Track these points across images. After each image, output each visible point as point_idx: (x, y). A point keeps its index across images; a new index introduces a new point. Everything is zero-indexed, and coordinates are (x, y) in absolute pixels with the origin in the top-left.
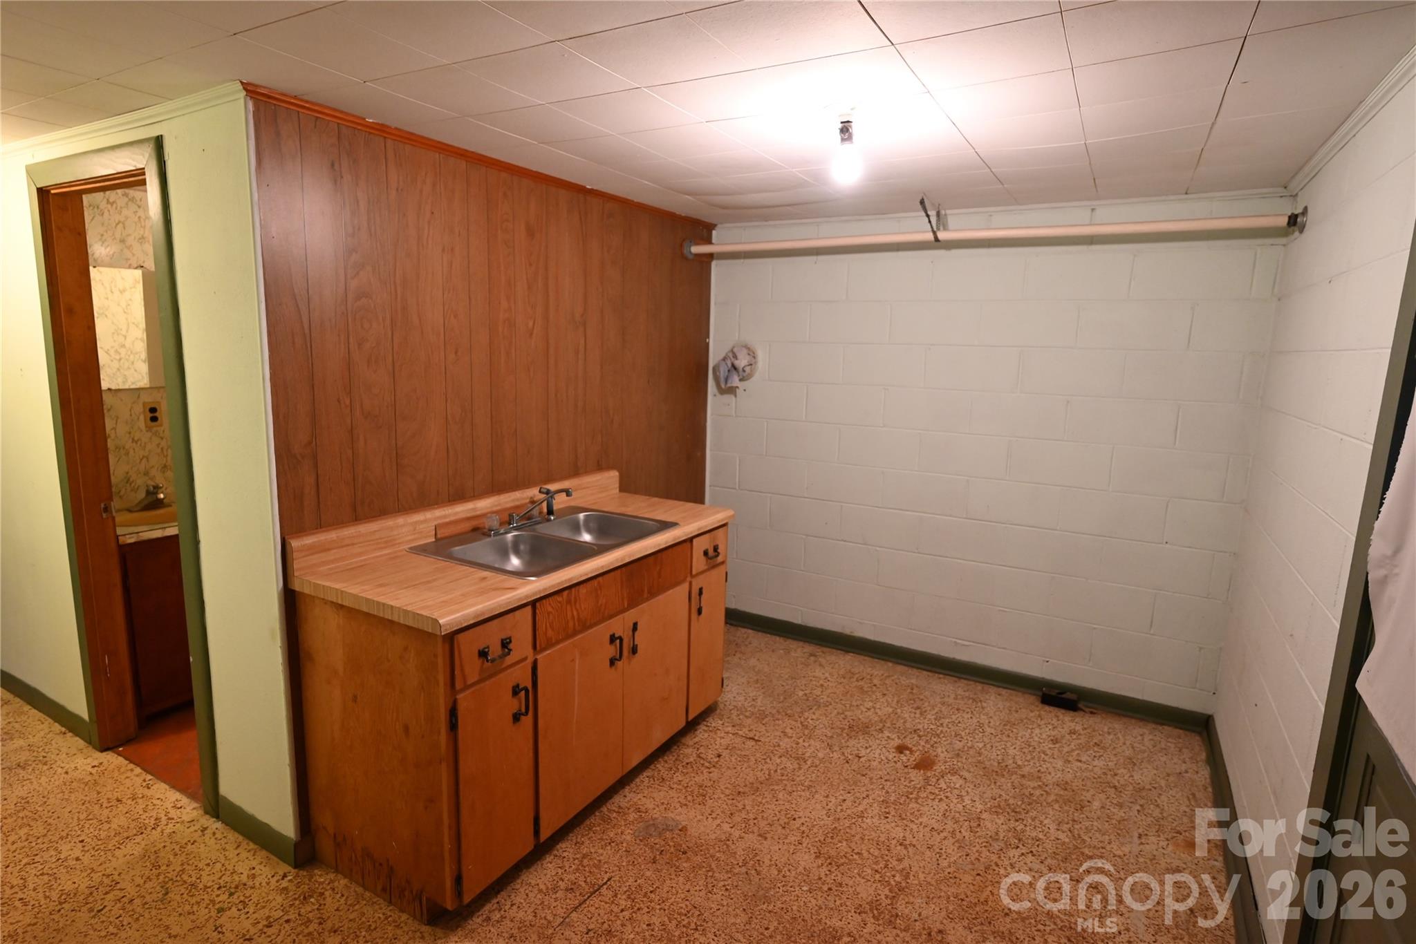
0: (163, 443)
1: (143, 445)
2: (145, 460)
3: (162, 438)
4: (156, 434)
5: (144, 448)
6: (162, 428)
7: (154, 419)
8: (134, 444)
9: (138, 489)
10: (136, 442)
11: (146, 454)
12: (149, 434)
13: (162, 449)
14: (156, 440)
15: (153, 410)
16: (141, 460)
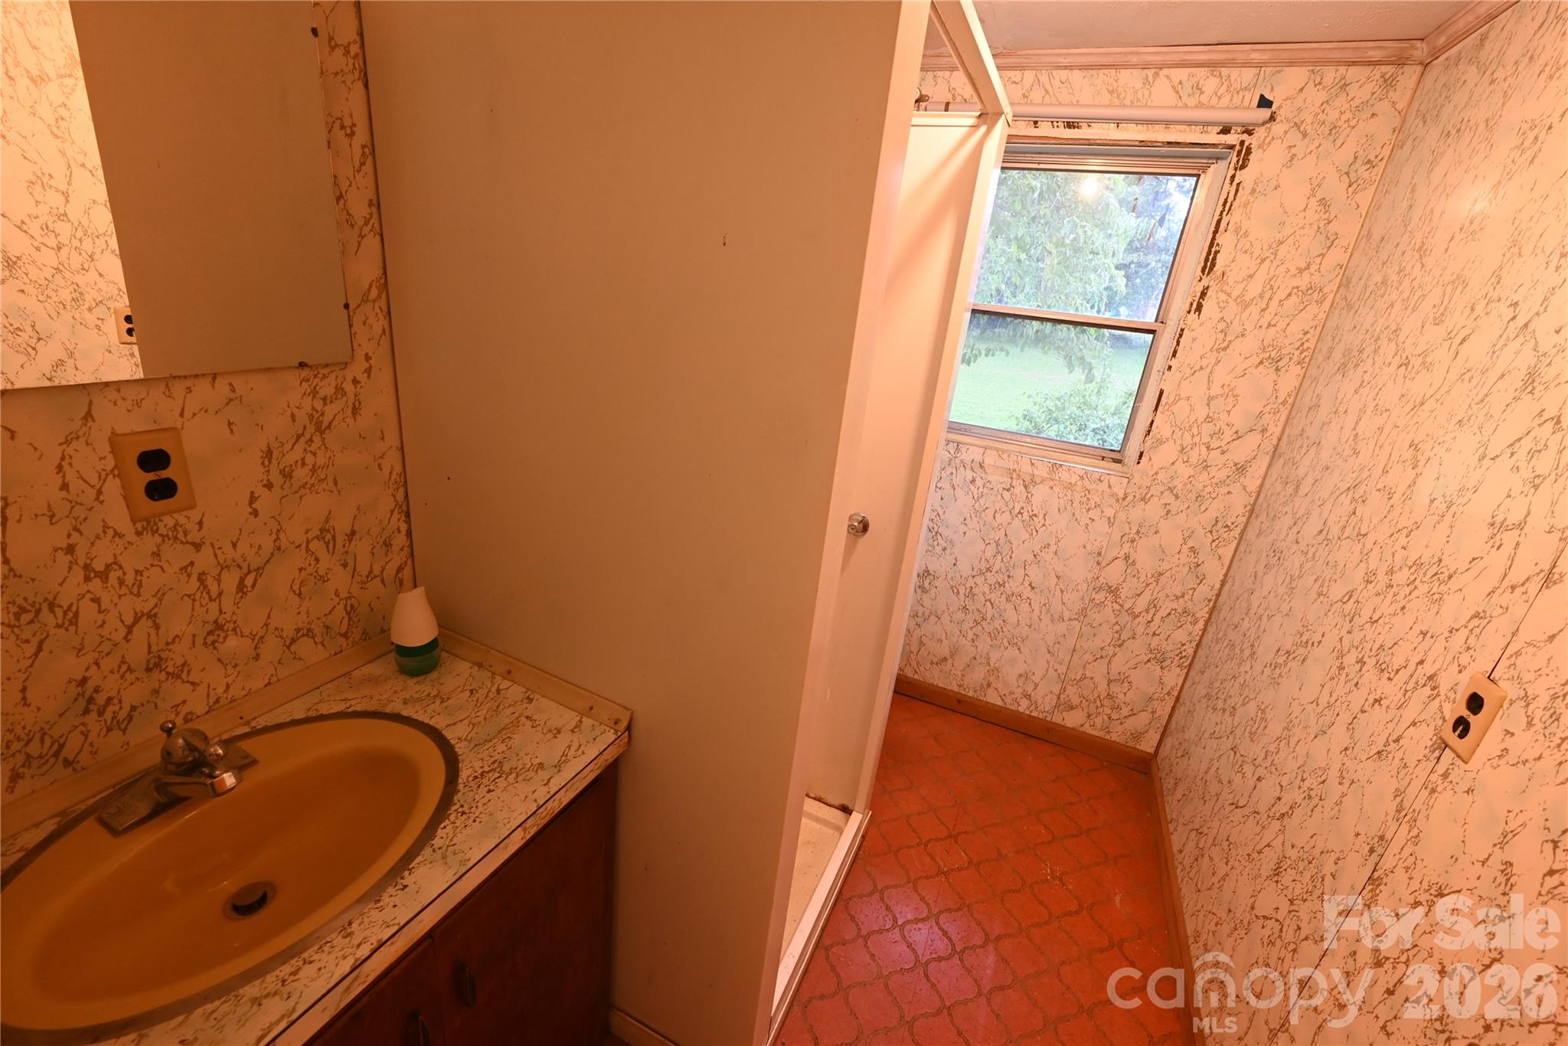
0: (204, 560)
1: (129, 579)
2: (145, 625)
3: (197, 547)
4: (175, 535)
5: (137, 589)
6: (196, 516)
7: (161, 490)
8: (97, 583)
9: (130, 718)
10: (104, 576)
11: (146, 608)
12: (150, 542)
13: (202, 577)
14: (176, 555)
15: (153, 460)
16: (130, 629)
